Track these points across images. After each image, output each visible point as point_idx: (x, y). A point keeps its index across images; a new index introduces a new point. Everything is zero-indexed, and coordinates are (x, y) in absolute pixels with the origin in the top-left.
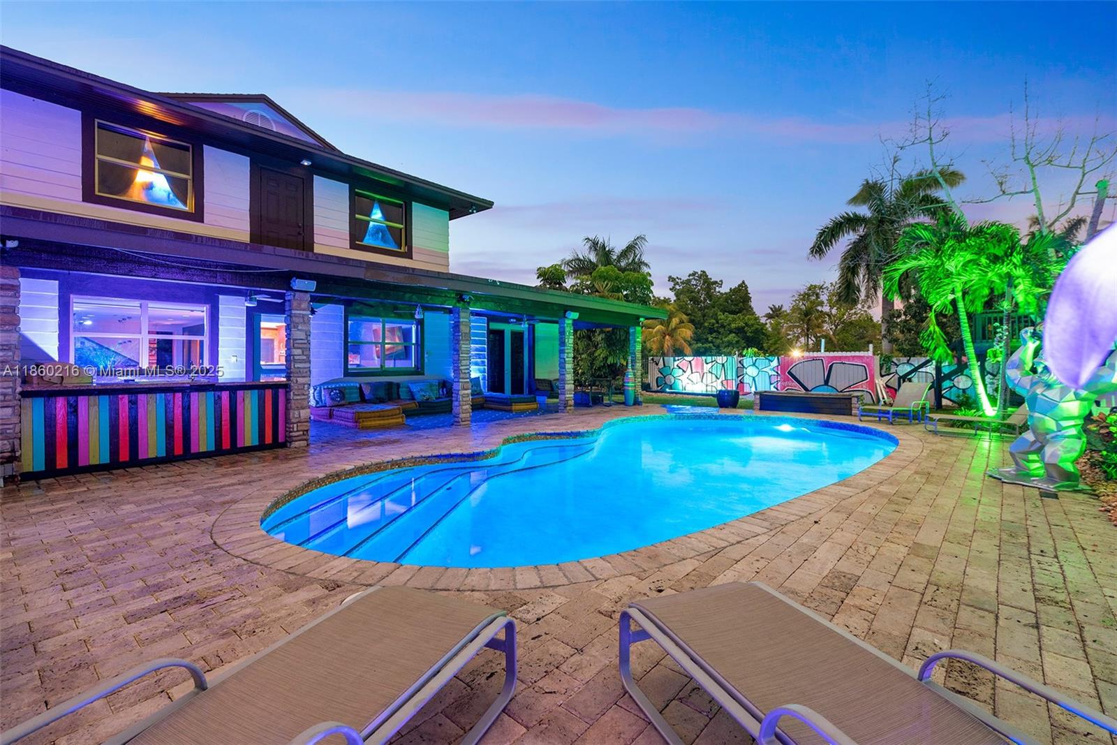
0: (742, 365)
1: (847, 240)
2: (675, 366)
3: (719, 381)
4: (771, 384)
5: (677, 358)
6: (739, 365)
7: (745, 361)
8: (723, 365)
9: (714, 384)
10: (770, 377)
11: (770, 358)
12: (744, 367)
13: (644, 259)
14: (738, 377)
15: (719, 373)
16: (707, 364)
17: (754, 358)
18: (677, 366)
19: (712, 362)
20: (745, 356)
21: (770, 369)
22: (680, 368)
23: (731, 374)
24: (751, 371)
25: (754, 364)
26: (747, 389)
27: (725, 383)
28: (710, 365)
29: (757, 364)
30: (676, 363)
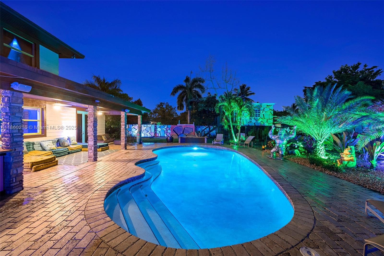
0: (156, 127)
1: (180, 91)
2: (133, 128)
3: (149, 133)
4: (165, 133)
5: (133, 125)
6: (155, 127)
7: (157, 126)
8: (150, 127)
9: (147, 134)
10: (165, 131)
11: (165, 125)
12: (157, 128)
13: (121, 88)
14: (155, 131)
15: (149, 130)
16: (145, 127)
17: (160, 125)
18: (134, 127)
19: (146, 126)
20: (157, 125)
21: (165, 129)
22: (134, 128)
23: (153, 130)
24: (159, 129)
25: (160, 127)
26: (157, 135)
27: (151, 133)
28: (146, 127)
29: (161, 127)
30: (133, 127)
